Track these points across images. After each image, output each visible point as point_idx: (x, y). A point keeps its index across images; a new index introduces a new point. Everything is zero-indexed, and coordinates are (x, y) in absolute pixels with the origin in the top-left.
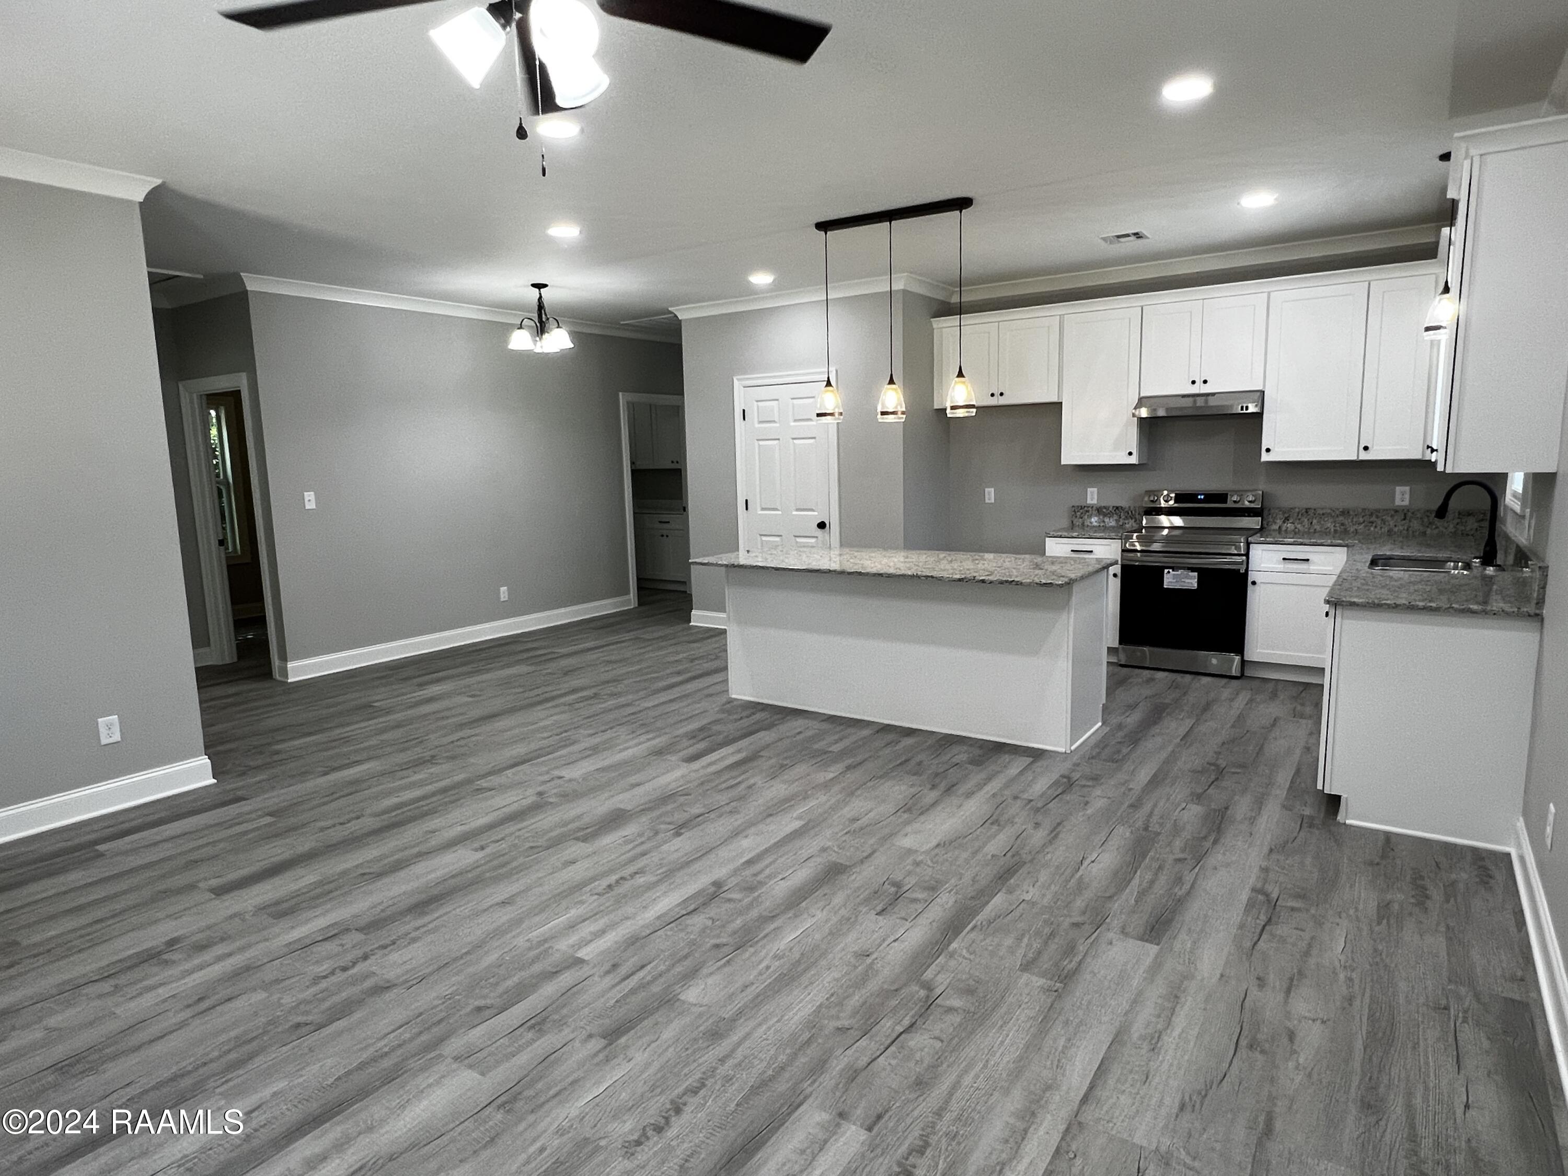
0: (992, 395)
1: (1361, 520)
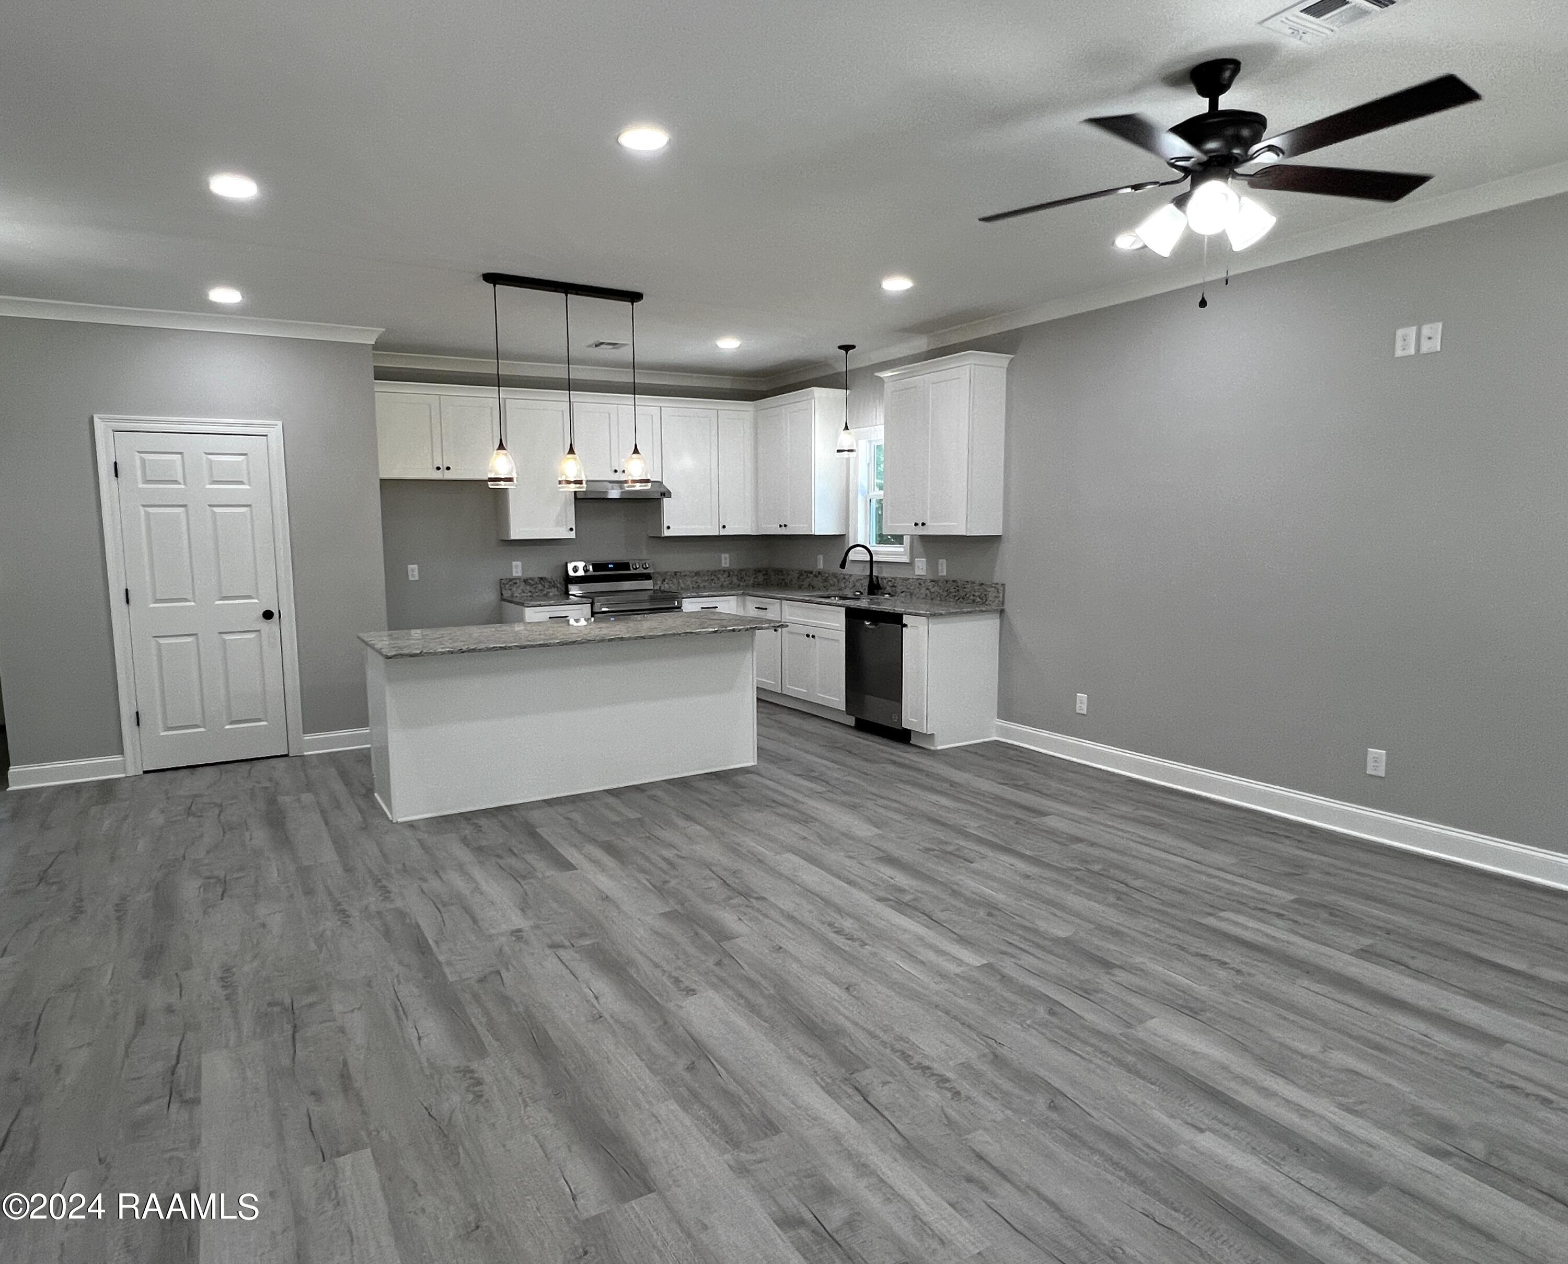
0: (438, 468)
1: (706, 578)
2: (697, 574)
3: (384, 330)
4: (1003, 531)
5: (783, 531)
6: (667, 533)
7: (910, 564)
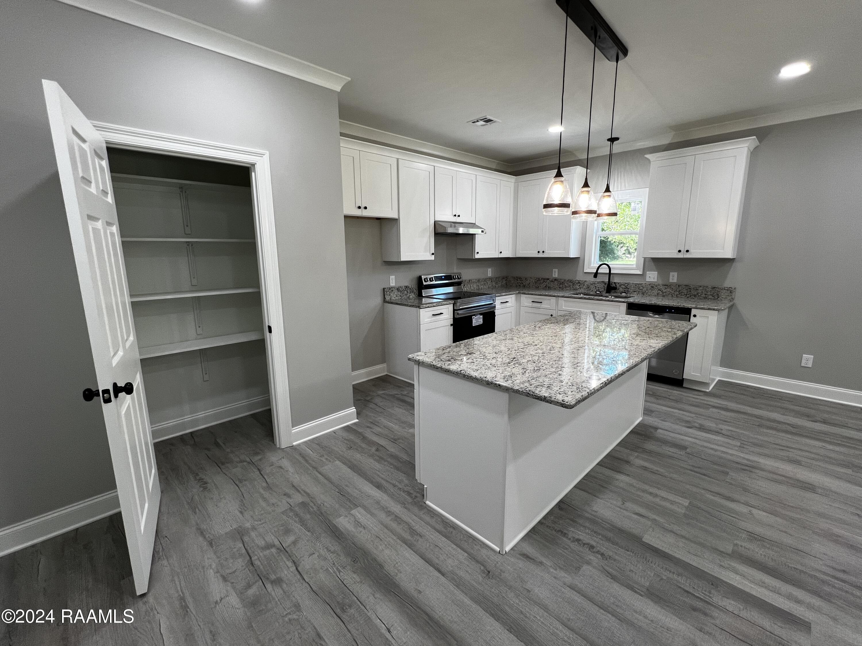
0: (359, 208)
1: (482, 283)
2: (479, 281)
3: (350, 79)
4: (737, 256)
5: (541, 255)
6: (477, 256)
7: (643, 275)
